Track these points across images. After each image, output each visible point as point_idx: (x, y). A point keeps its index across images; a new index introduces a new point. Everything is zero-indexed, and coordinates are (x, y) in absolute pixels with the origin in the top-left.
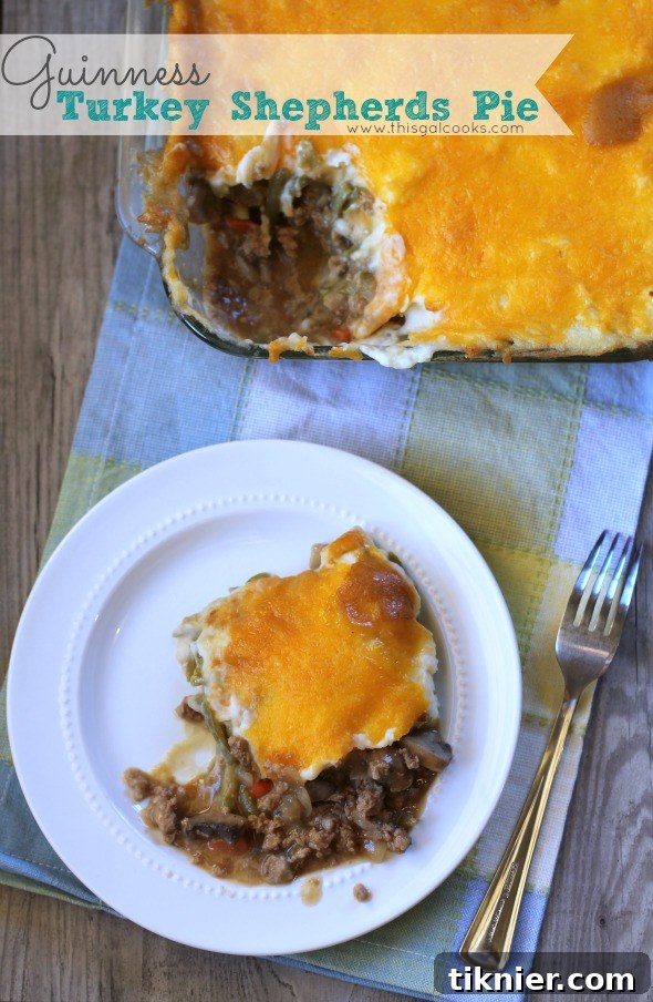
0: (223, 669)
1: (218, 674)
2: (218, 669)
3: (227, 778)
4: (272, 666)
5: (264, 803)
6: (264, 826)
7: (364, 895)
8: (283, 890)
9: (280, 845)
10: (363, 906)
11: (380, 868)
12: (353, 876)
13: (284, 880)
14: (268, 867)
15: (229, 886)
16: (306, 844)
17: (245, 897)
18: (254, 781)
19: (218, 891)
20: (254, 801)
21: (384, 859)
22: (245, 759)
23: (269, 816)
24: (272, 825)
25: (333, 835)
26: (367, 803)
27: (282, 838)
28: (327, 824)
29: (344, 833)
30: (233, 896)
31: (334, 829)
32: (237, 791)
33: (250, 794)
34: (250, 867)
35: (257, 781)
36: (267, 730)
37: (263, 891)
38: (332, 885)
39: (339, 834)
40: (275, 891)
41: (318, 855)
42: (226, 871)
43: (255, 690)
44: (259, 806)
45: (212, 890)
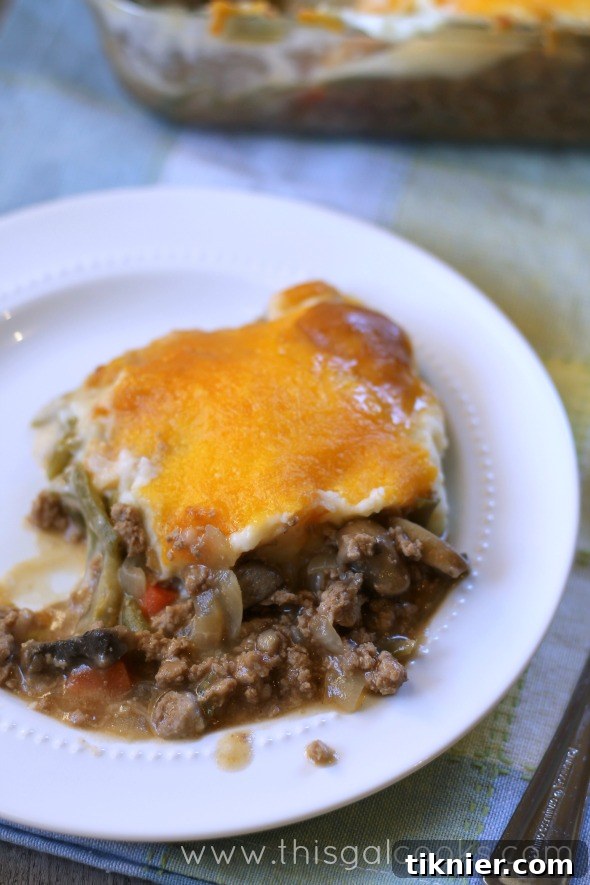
0: (110, 421)
1: (102, 430)
2: (102, 420)
3: (103, 584)
4: (190, 397)
5: (162, 619)
6: (162, 645)
7: (324, 757)
8: (187, 749)
9: (185, 673)
10: (323, 772)
11: (353, 721)
12: (306, 731)
13: (189, 732)
14: (164, 709)
15: (94, 740)
16: (231, 672)
17: (121, 756)
18: (148, 582)
19: (74, 747)
20: (146, 617)
21: (359, 708)
22: (137, 539)
23: (169, 634)
24: (173, 646)
25: (276, 658)
26: (338, 596)
27: (189, 665)
28: (267, 641)
29: (294, 656)
30: (100, 754)
31: (278, 648)
32: (118, 604)
33: (138, 607)
34: (132, 713)
35: (153, 583)
36: (177, 484)
37: (151, 748)
38: (269, 744)
39: (285, 660)
40: (172, 749)
41: (249, 692)
42: (92, 719)
43: (160, 436)
44: (153, 625)
45: (64, 745)
